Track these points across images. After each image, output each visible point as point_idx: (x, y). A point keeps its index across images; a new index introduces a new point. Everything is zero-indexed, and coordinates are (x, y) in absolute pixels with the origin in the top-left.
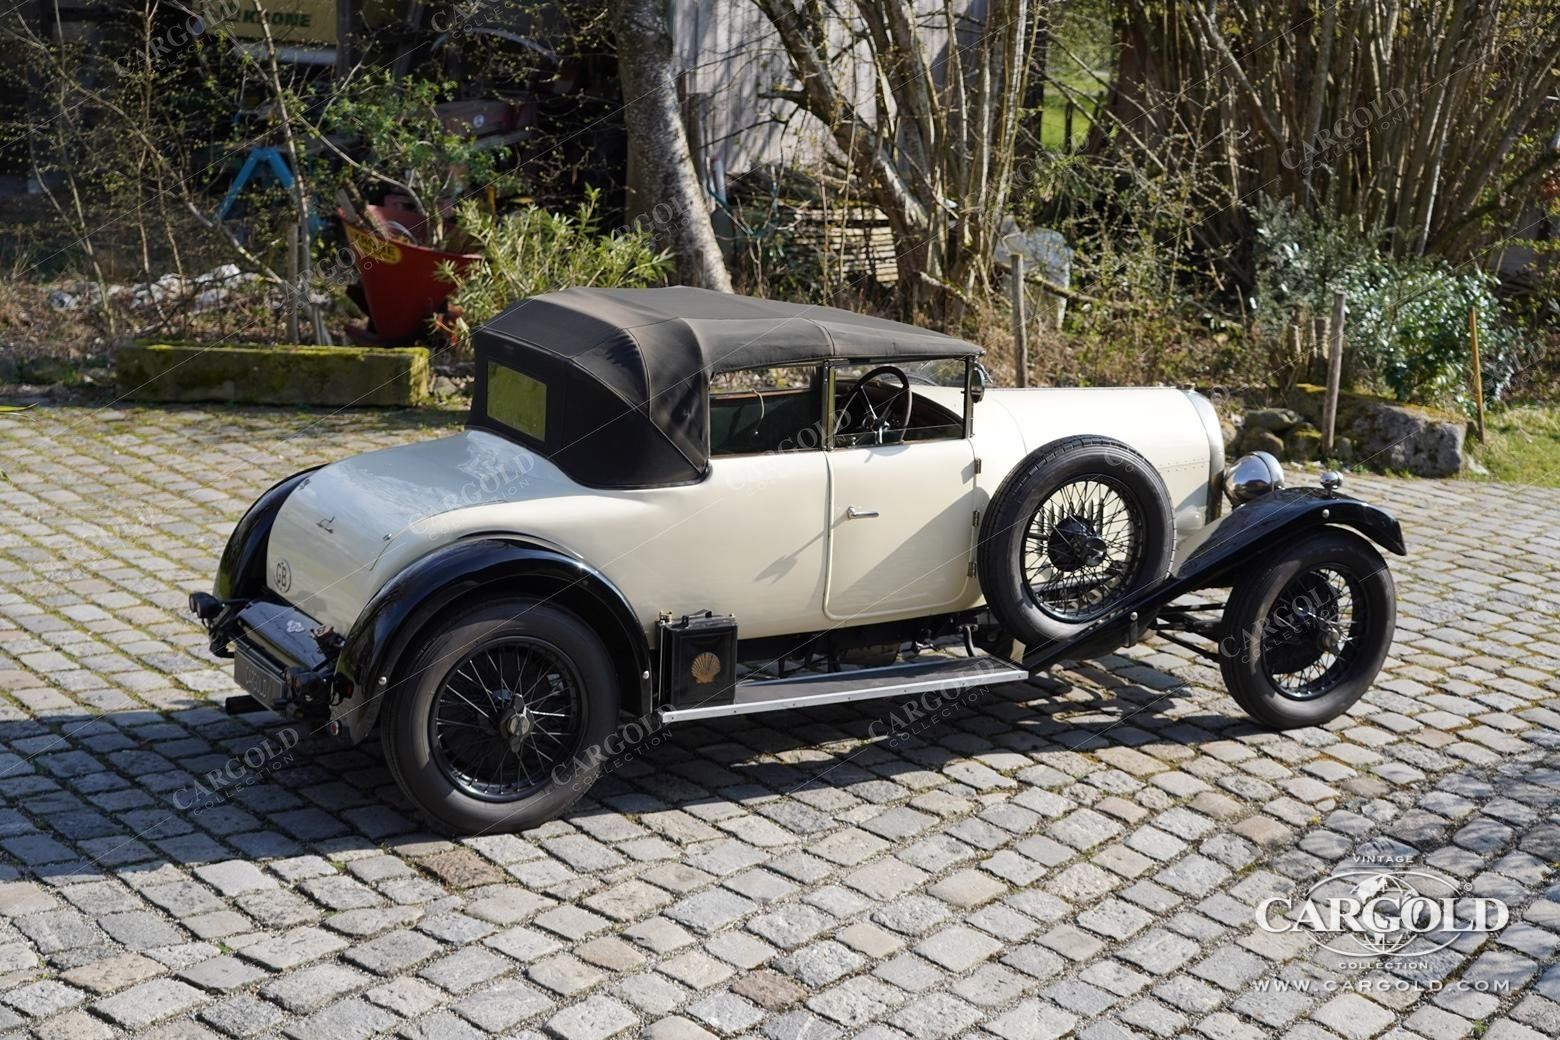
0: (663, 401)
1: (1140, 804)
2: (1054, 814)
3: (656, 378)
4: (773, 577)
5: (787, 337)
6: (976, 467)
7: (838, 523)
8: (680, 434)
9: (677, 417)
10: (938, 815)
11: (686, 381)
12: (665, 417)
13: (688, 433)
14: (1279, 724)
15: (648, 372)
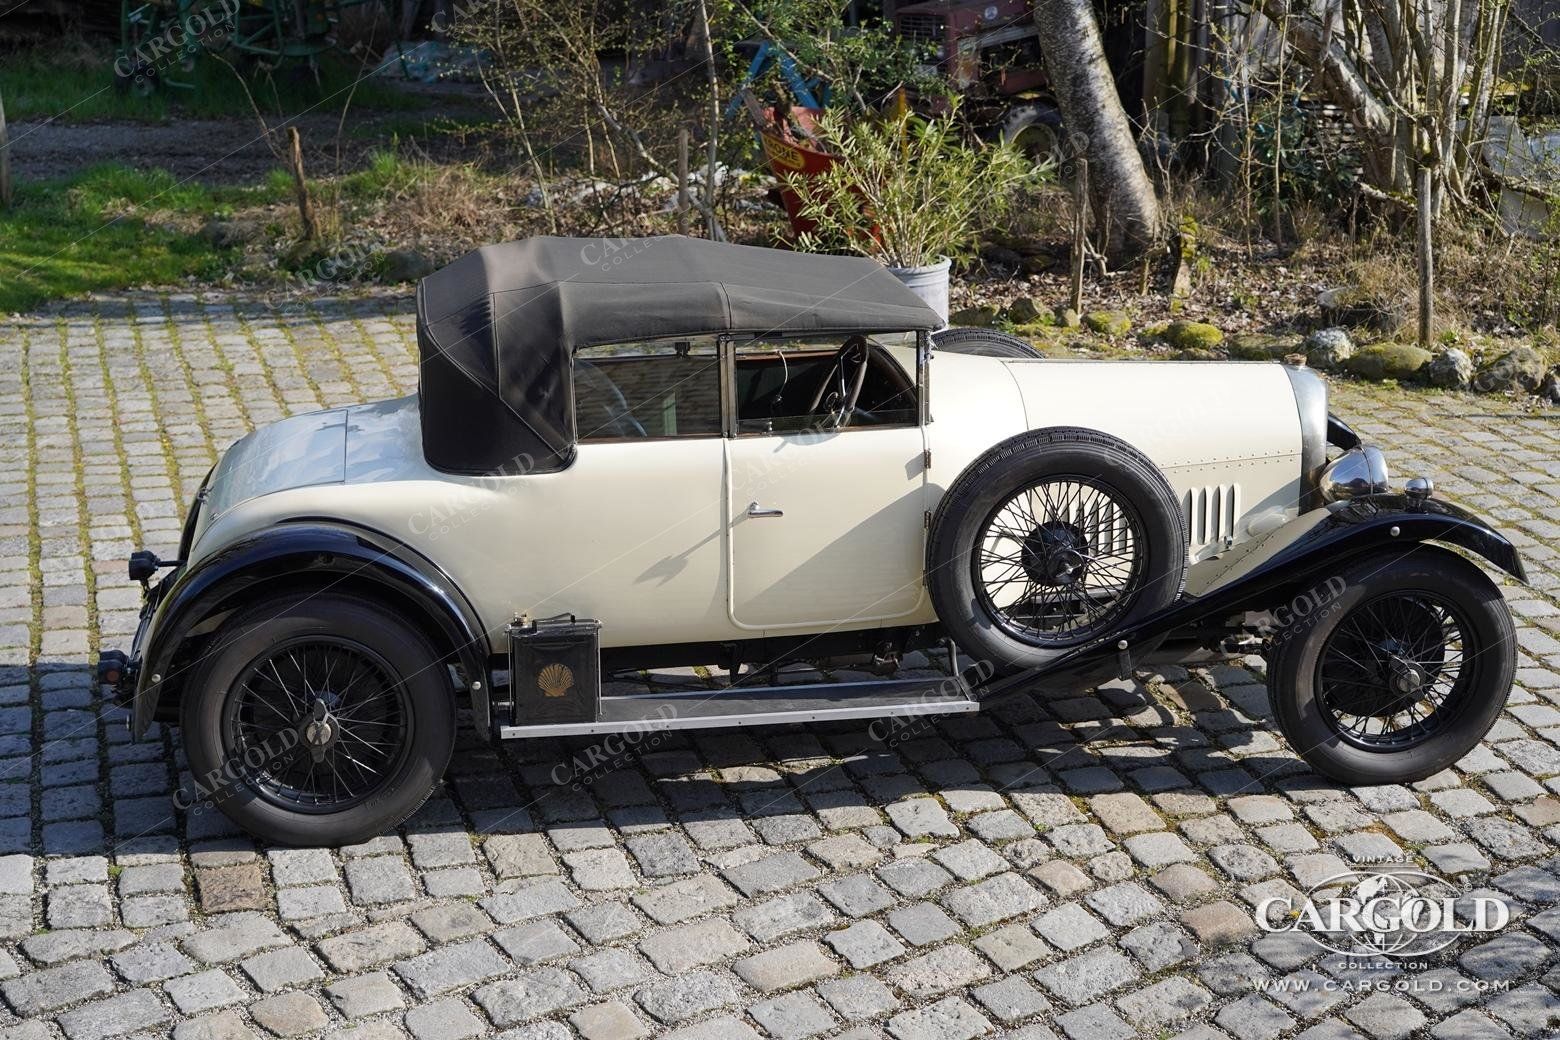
0: (514, 378)
1: (1091, 872)
2: (971, 877)
3: (506, 353)
4: (658, 580)
5: (675, 306)
6: (926, 460)
7: (738, 520)
8: (537, 415)
9: (533, 397)
10: (828, 866)
11: (544, 358)
12: (518, 395)
13: (547, 415)
14: (1345, 779)
15: (498, 346)
